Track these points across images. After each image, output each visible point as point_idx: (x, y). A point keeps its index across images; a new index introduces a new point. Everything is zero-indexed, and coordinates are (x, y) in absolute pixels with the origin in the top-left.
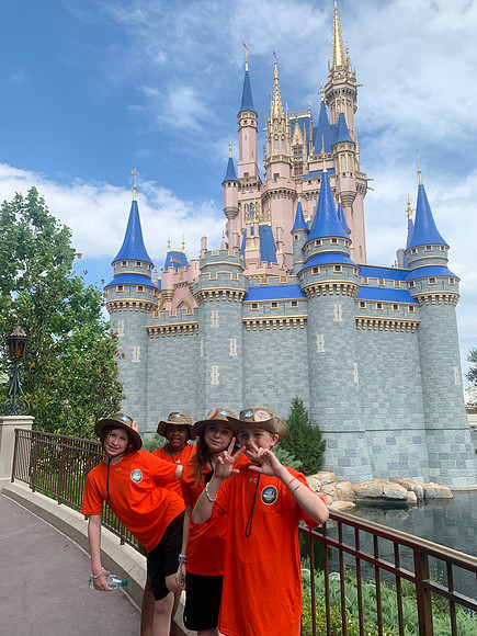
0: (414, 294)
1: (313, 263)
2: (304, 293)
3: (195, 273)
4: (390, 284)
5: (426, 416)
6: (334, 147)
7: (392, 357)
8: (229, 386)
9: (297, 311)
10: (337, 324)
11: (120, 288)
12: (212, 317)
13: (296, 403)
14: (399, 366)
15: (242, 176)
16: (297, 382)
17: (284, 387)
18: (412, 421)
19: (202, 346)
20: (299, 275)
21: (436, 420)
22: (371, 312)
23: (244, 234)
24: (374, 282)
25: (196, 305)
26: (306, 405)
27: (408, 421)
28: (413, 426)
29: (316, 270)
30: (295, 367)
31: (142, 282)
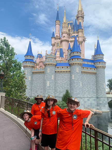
0: (95, 66)
1: (72, 58)
2: (70, 65)
3: (44, 59)
4: (90, 63)
5: (97, 94)
6: (78, 30)
7: (90, 80)
8: (51, 86)
9: (68, 69)
10: (77, 72)
11: (26, 62)
12: (48, 70)
13: (67, 91)
14: (91, 83)
15: (56, 36)
16: (67, 86)
17: (64, 87)
18: (94, 95)
19: (45, 77)
20: (69, 61)
21: (99, 96)
22: (85, 70)
23: (56, 50)
24: (86, 63)
25: (44, 67)
26: (69, 91)
27: (93, 95)
29: (73, 60)
30: (67, 82)
31: (31, 61)
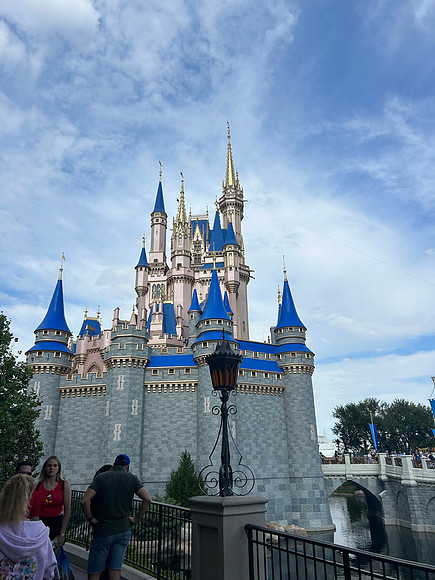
0: (280, 365)
1: (204, 338)
2: (195, 362)
3: (106, 342)
4: (262, 356)
5: (290, 466)
7: (264, 416)
8: (129, 442)
9: (189, 377)
11: (40, 353)
12: (119, 381)
13: (185, 456)
14: (269, 424)
15: (153, 262)
16: (187, 438)
17: (176, 442)
18: (280, 470)
19: (108, 406)
22: (248, 379)
23: (151, 308)
24: (250, 355)
25: (105, 370)
26: (193, 458)
28: (280, 475)
29: (205, 344)
30: (185, 425)
31: (59, 348)
